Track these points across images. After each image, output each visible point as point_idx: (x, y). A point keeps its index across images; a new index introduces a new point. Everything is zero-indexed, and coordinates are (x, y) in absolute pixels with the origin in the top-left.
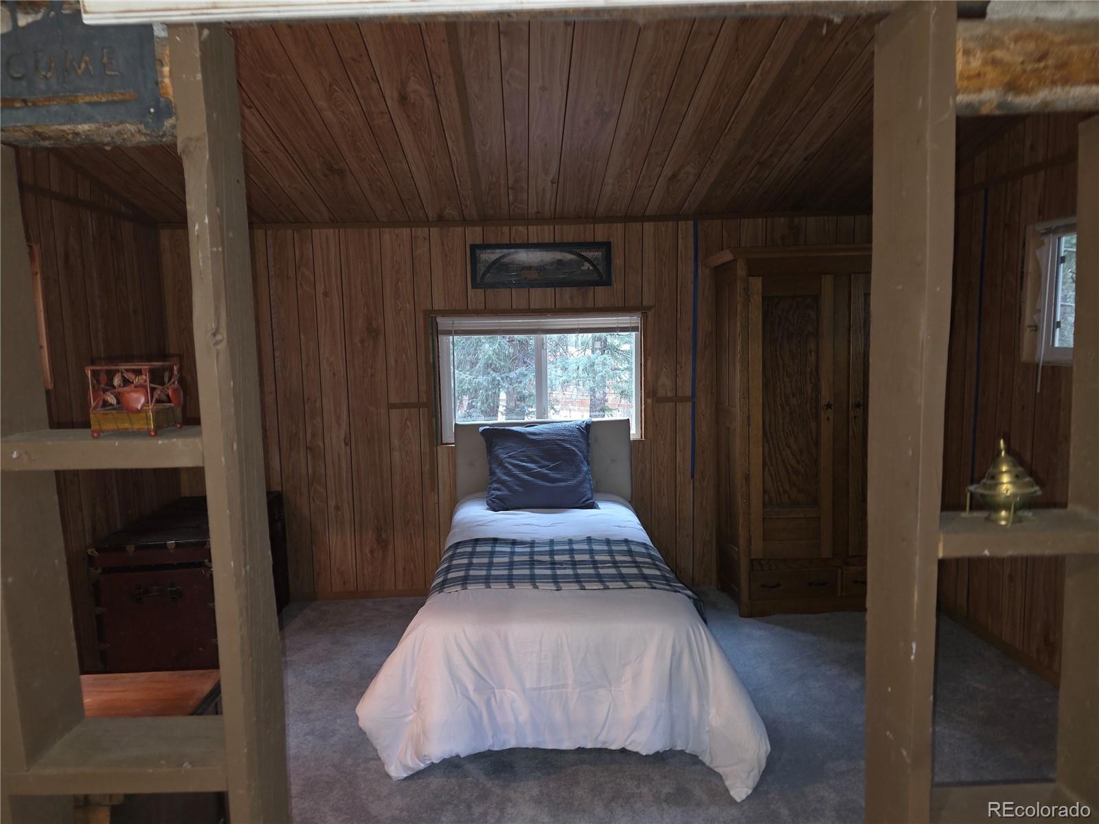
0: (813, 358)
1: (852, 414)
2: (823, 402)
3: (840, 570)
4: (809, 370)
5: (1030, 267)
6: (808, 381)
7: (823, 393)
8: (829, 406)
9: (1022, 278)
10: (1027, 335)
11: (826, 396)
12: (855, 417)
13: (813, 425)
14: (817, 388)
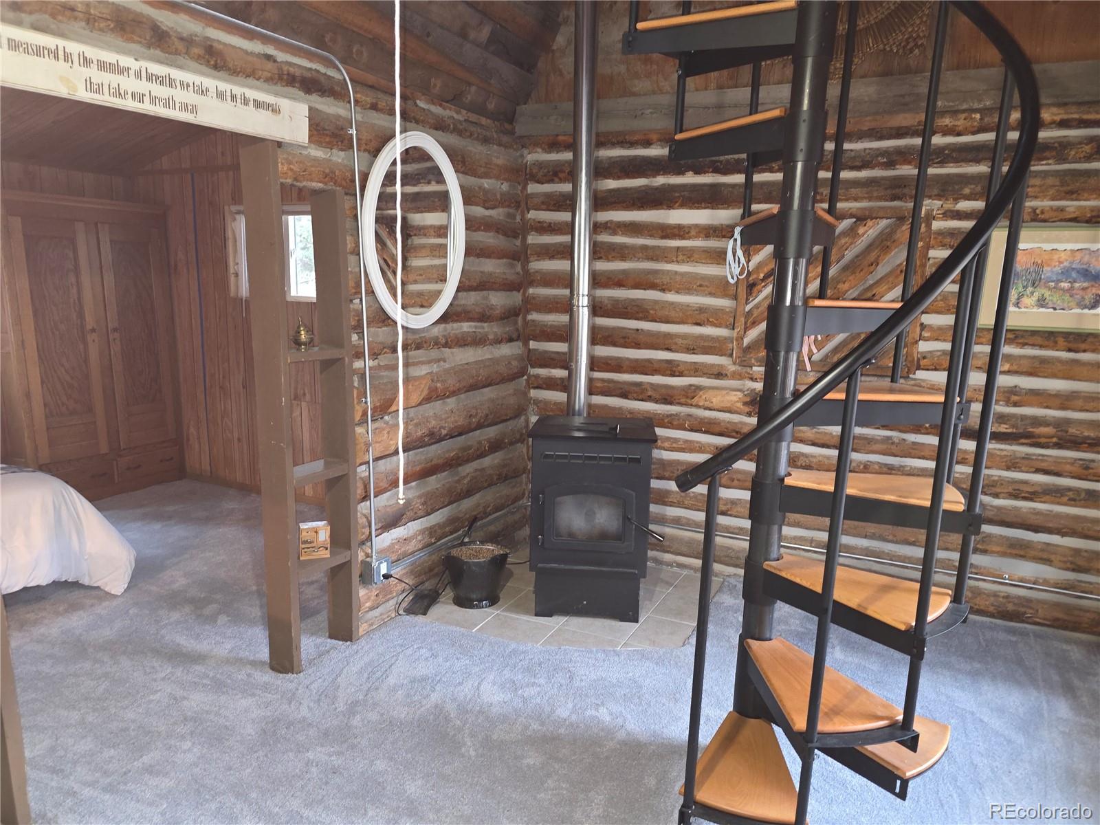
0: (74, 291)
1: (111, 337)
2: (89, 327)
3: (115, 462)
4: (72, 300)
5: (229, 234)
6: (73, 310)
7: (87, 320)
8: (93, 330)
9: (225, 240)
10: (232, 279)
11: (90, 322)
12: (114, 340)
13: (81, 347)
14: (81, 315)
